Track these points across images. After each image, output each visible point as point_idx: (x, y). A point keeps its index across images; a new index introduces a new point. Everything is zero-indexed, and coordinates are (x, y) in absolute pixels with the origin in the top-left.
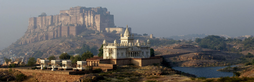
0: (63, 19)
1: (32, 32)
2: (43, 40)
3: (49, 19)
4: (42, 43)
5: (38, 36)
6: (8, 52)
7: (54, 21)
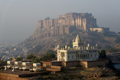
0: (60, 21)
1: (39, 30)
2: (46, 37)
3: (51, 22)
4: (45, 39)
5: (43, 34)
6: (22, 45)
7: (54, 23)
